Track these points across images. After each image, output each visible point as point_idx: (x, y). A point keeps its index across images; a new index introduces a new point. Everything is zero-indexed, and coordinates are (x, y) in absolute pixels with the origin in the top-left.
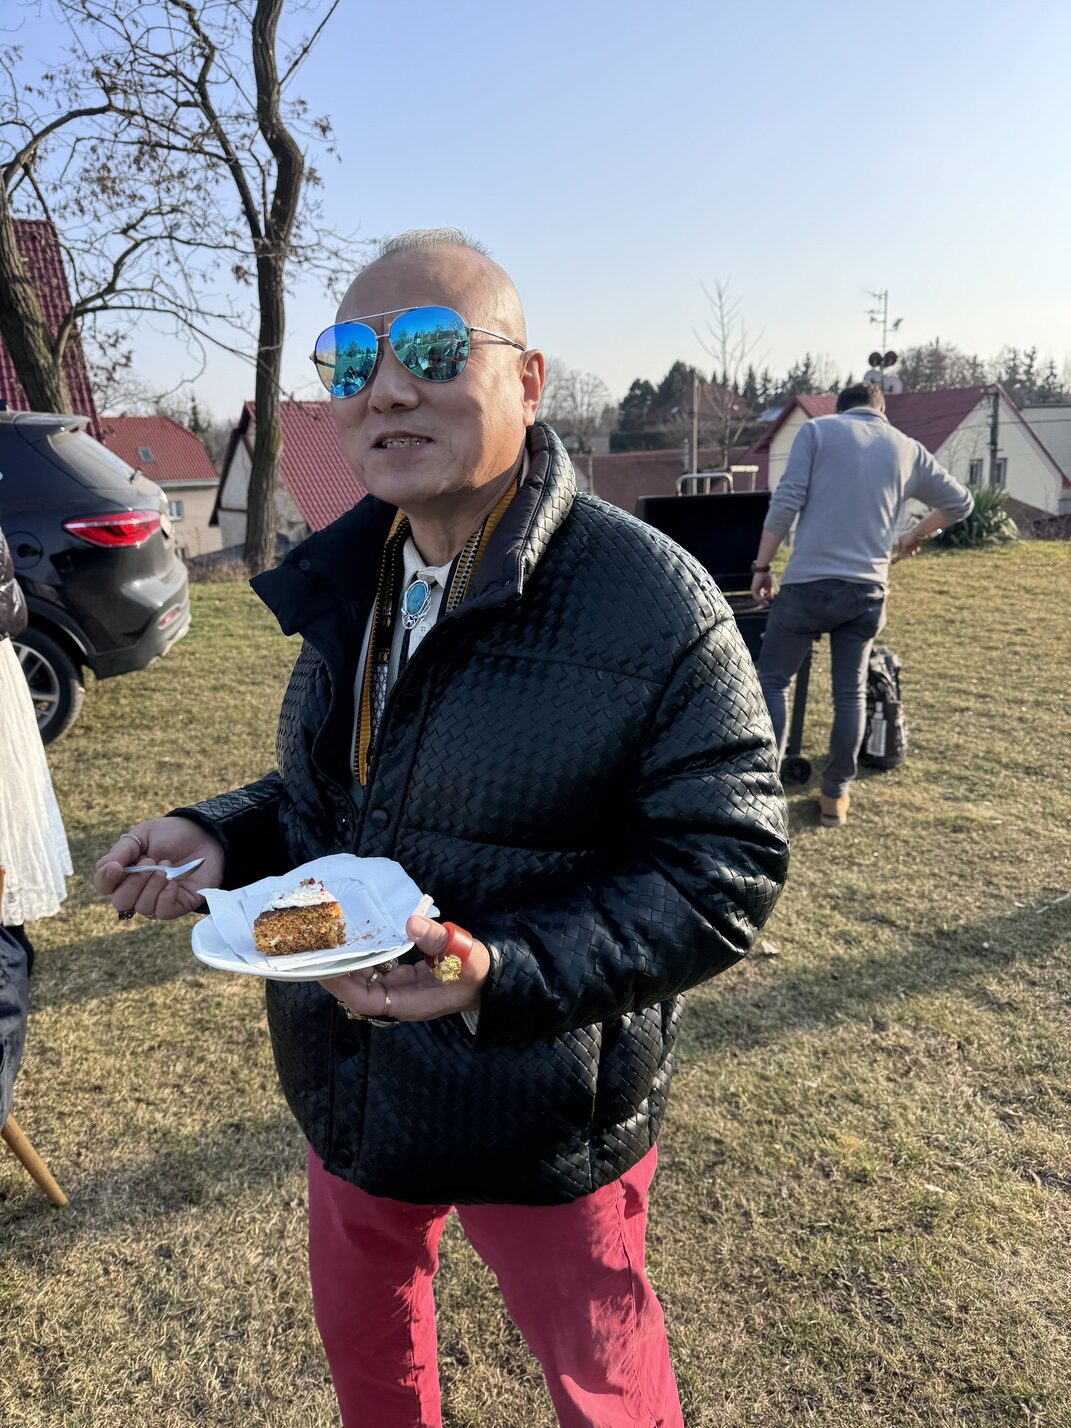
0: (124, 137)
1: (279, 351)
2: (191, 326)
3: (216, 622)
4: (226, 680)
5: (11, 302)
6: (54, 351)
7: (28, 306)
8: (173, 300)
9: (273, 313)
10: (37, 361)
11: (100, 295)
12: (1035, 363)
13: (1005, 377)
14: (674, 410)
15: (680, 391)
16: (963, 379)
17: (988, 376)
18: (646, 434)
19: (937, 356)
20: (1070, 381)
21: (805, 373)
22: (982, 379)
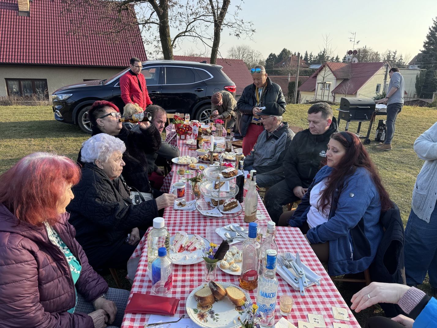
2: (202, 41)
5: (165, 33)
6: (172, 45)
10: (168, 48)
11: (184, 32)
12: (396, 55)
13: (386, 59)
14: (284, 63)
15: (285, 58)
16: (373, 59)
17: (381, 58)
18: (275, 70)
19: (365, 51)
20: (407, 61)
21: (323, 54)
22: (379, 59)
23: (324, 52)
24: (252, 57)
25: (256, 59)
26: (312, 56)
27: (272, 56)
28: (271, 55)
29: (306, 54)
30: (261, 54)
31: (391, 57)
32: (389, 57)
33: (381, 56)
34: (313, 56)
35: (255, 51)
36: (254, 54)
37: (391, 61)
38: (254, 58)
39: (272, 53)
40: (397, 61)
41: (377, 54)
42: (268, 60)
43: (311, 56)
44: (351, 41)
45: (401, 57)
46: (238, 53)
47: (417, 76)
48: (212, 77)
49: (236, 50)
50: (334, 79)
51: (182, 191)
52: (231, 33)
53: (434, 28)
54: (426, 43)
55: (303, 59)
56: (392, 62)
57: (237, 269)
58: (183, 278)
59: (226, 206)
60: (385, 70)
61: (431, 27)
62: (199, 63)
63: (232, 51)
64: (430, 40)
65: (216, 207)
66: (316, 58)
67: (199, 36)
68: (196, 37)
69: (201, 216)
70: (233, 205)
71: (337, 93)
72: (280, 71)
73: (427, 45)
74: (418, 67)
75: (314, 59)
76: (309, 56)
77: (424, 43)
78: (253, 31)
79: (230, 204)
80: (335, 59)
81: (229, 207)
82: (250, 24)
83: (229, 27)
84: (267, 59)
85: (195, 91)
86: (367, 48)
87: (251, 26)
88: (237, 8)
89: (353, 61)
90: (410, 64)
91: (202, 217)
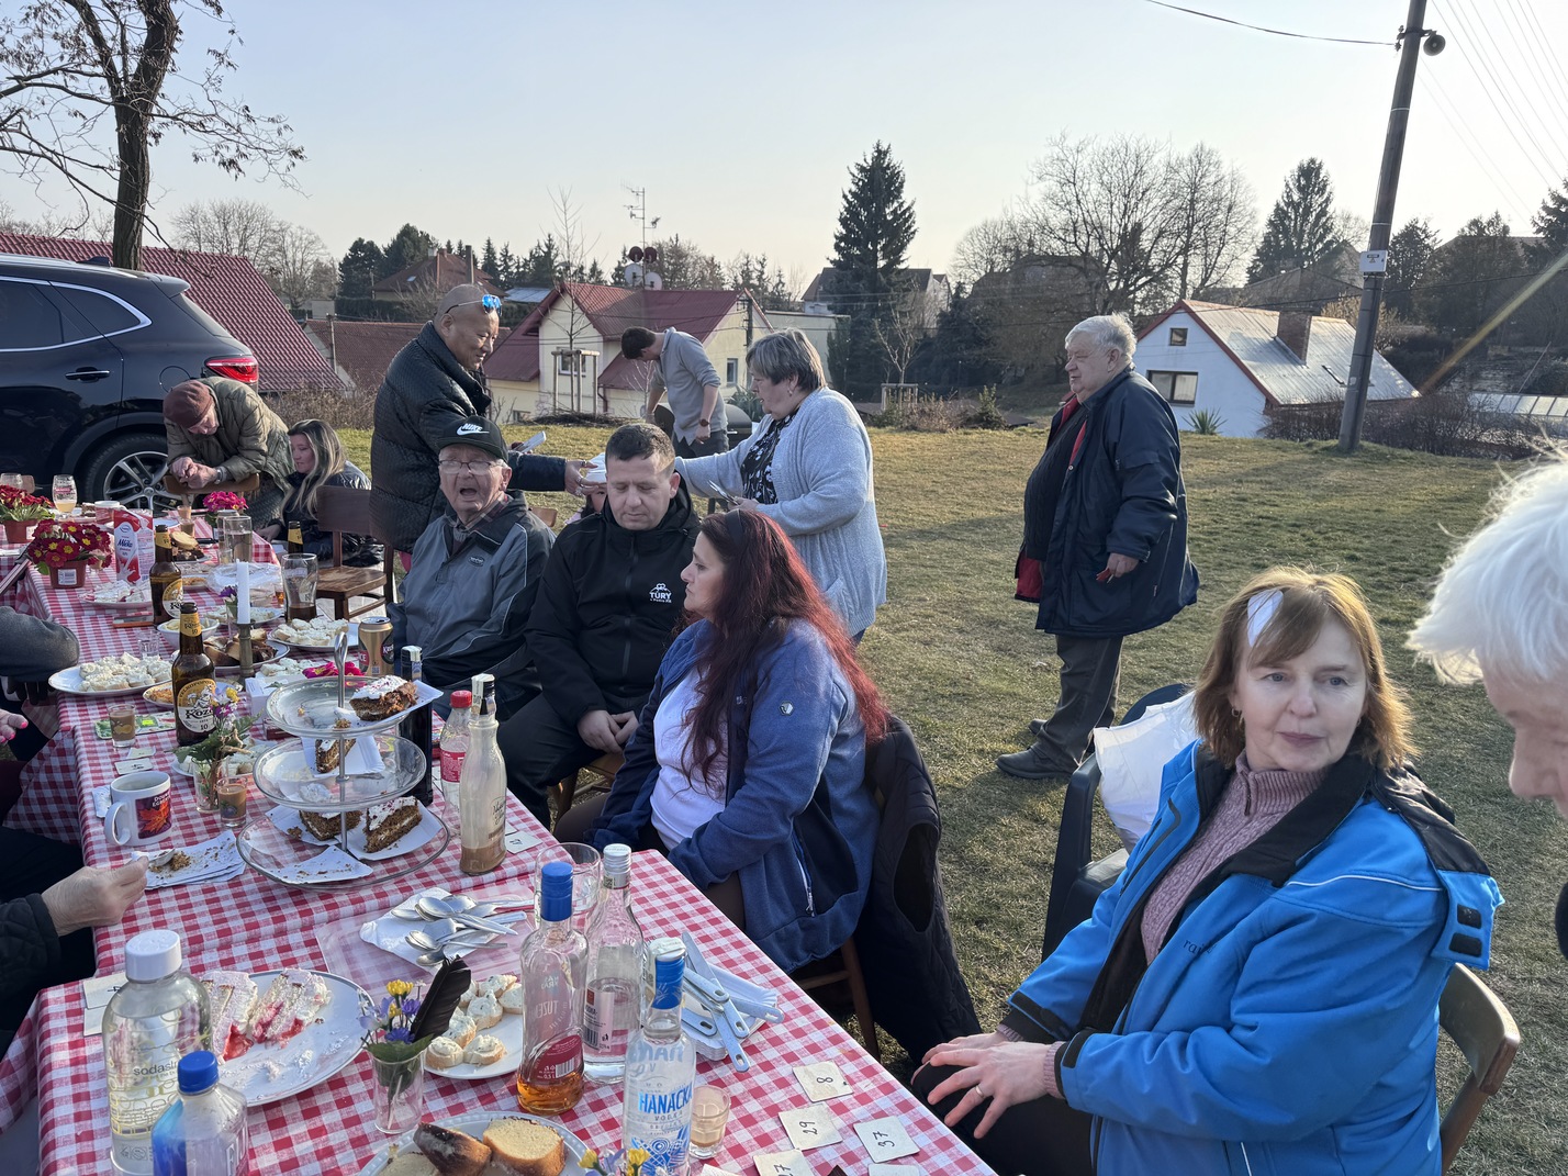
2: (69, 175)
12: (765, 270)
13: (740, 281)
14: (412, 279)
15: (412, 258)
16: (703, 278)
17: (726, 278)
18: (380, 302)
19: (677, 253)
20: (798, 288)
21: (548, 254)
22: (719, 280)
23: (550, 247)
24: (282, 250)
25: (299, 255)
26: (511, 258)
27: (362, 252)
28: (358, 245)
29: (490, 250)
30: (317, 238)
31: (754, 275)
32: (746, 274)
33: (724, 270)
34: (515, 258)
35: (293, 229)
36: (288, 239)
37: (753, 286)
38: (290, 254)
39: (361, 240)
40: (770, 289)
41: (712, 265)
42: (347, 265)
43: (506, 257)
44: (632, 215)
45: (780, 276)
46: (218, 231)
47: (829, 335)
48: (145, 321)
49: (211, 217)
50: (596, 339)
51: (158, 808)
52: (200, 153)
53: (854, 195)
54: (840, 238)
55: (480, 266)
56: (758, 292)
57: (496, 1052)
58: (285, 1155)
59: (378, 831)
60: (746, 316)
61: (847, 193)
62: (72, 265)
63: (193, 220)
64: (850, 231)
65: (332, 843)
66: (524, 266)
67: (49, 154)
68: (30, 153)
69: (276, 892)
70: (406, 822)
71: (612, 387)
72: (401, 304)
73: (843, 244)
74: (829, 308)
75: (518, 267)
76: (498, 256)
77: (836, 237)
78: (295, 153)
79: (390, 822)
80: (587, 271)
81: (387, 833)
82: (276, 126)
83: (187, 128)
84: (346, 259)
85: (69, 378)
86: (683, 243)
87: (279, 133)
88: (214, 60)
89: (648, 283)
90: (806, 298)
91: (284, 896)
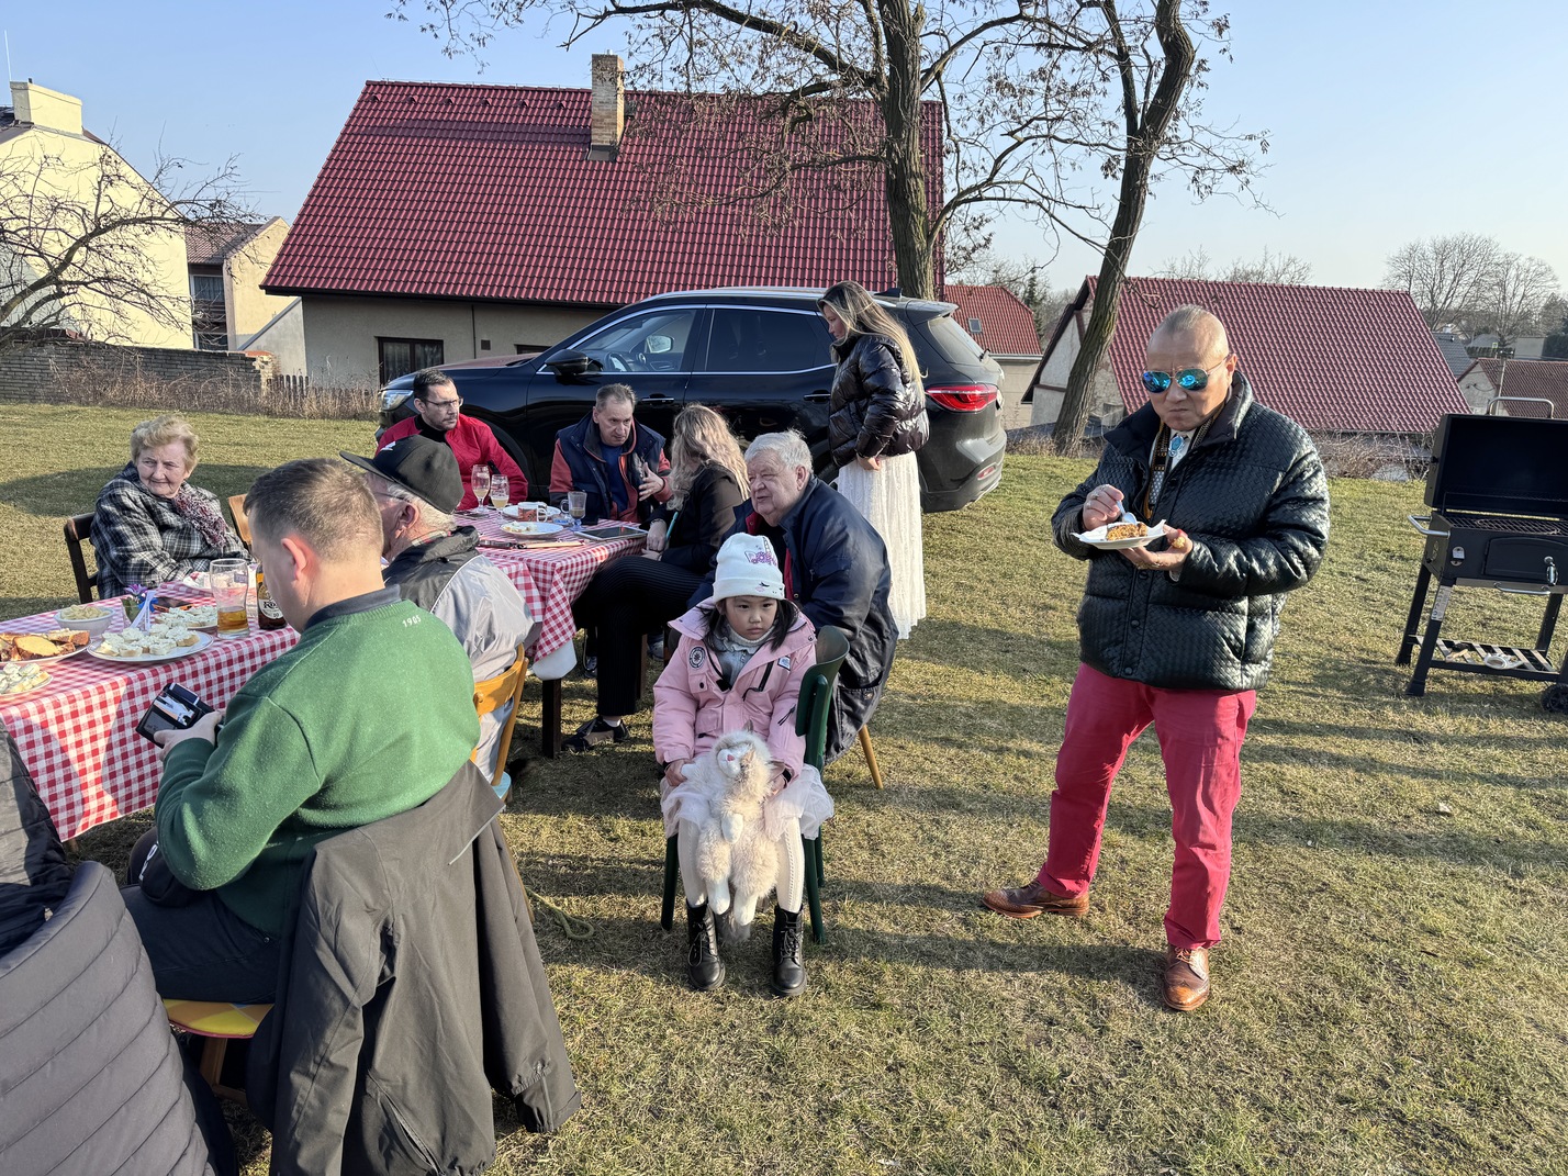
0: (1027, 40)
1: (1131, 241)
2: (1052, 216)
3: (1018, 487)
4: (1018, 533)
5: (904, 193)
6: (929, 237)
7: (916, 197)
8: (1040, 190)
9: (1133, 203)
10: (914, 244)
11: (977, 187)
24: (1502, 285)
25: (1521, 289)
35: (1522, 260)
36: (1513, 272)
38: (1510, 289)
46: (1434, 268)
63: (1410, 257)
85: (807, 398)
